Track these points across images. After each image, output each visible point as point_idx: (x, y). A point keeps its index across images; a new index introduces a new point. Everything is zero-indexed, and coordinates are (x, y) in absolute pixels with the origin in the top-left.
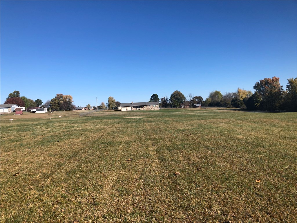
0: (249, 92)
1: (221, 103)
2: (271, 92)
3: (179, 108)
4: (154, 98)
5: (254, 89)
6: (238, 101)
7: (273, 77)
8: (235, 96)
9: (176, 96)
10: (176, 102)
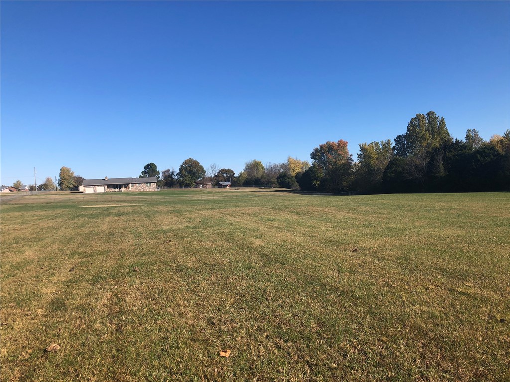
0: (306, 164)
1: (263, 180)
2: (335, 164)
3: (194, 187)
4: (150, 169)
5: (312, 158)
6: (289, 178)
7: (339, 140)
8: (285, 169)
9: (188, 168)
10: (188, 178)
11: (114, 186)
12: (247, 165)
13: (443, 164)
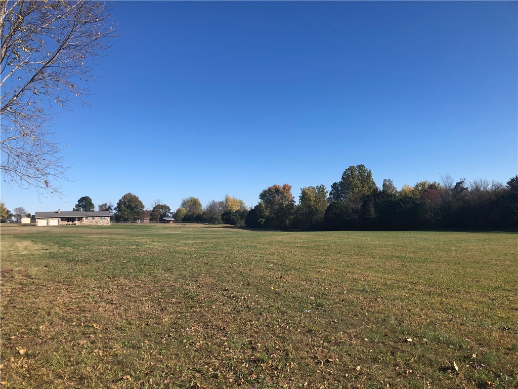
1: (205, 217)
2: (280, 205)
3: (132, 222)
5: (260, 198)
6: (233, 215)
7: (284, 184)
9: (127, 203)
10: (127, 213)
11: (68, 219)
12: (184, 201)
13: (374, 208)
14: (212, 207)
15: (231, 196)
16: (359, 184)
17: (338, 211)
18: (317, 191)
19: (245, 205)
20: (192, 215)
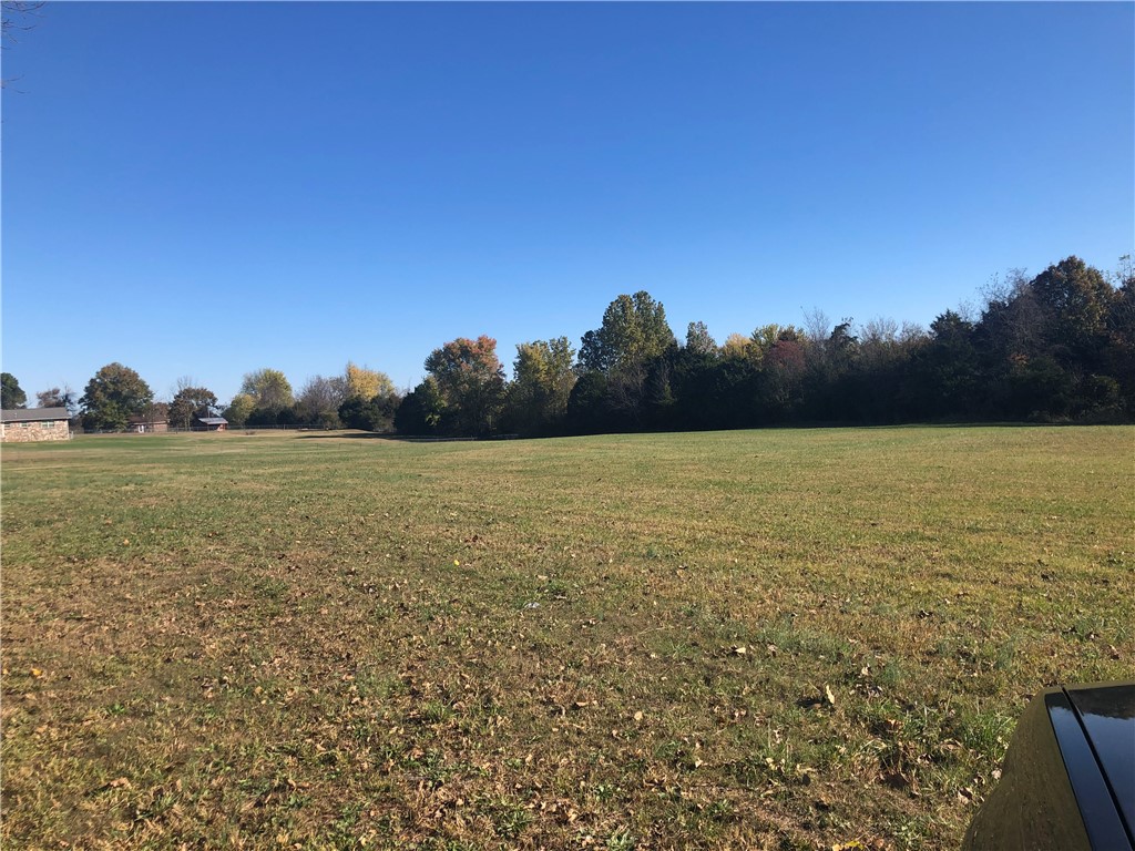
1: (299, 414)
3: (125, 431)
5: (427, 369)
6: (366, 409)
7: (481, 335)
9: (111, 386)
10: (111, 409)
12: (249, 380)
13: (669, 385)
14: (316, 392)
15: (359, 366)
16: (639, 334)
17: (597, 392)
18: (551, 351)
19: (394, 385)
20: (268, 412)
